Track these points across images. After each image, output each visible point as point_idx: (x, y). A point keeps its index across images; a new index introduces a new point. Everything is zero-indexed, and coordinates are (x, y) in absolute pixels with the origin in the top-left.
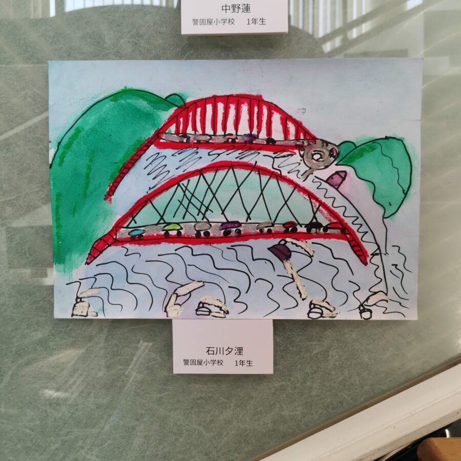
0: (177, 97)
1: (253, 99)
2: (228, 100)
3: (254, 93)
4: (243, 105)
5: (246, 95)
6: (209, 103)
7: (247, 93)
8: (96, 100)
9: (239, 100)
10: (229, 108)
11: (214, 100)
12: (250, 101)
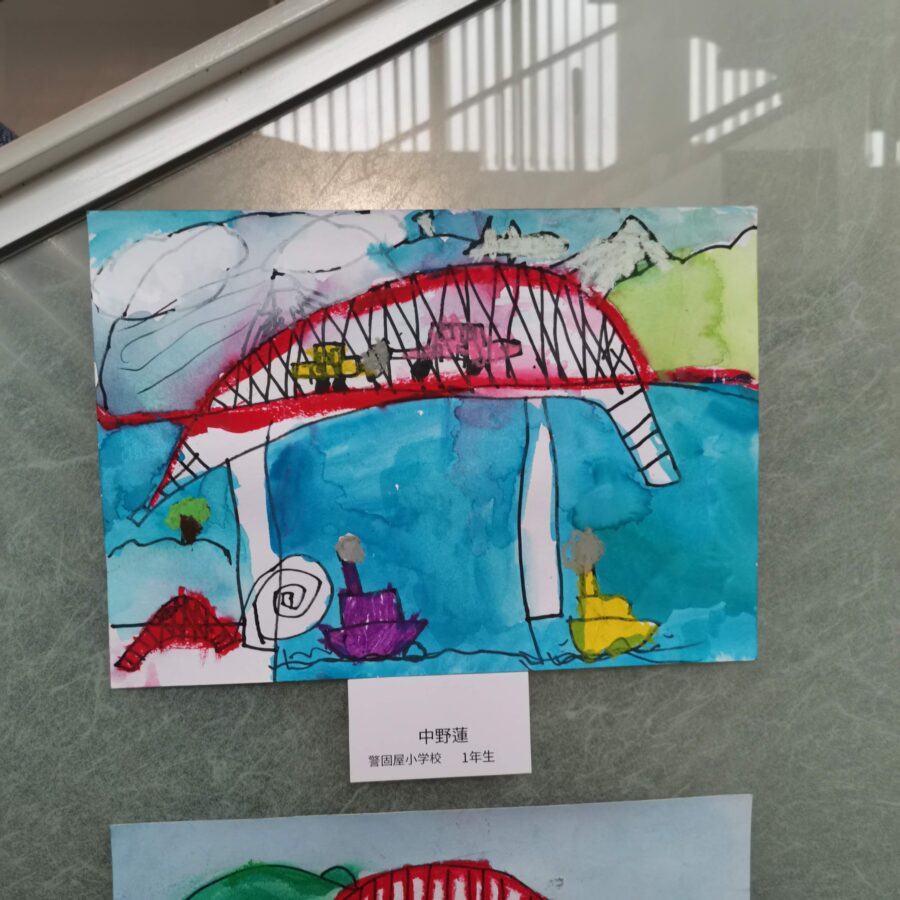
0: (343, 871)
1: (474, 868)
2: (429, 872)
3: (475, 858)
4: (456, 881)
5: (460, 861)
6: (397, 880)
7: (463, 859)
8: (198, 886)
9: (449, 871)
10: (434, 886)
11: (407, 873)
12: (469, 872)
